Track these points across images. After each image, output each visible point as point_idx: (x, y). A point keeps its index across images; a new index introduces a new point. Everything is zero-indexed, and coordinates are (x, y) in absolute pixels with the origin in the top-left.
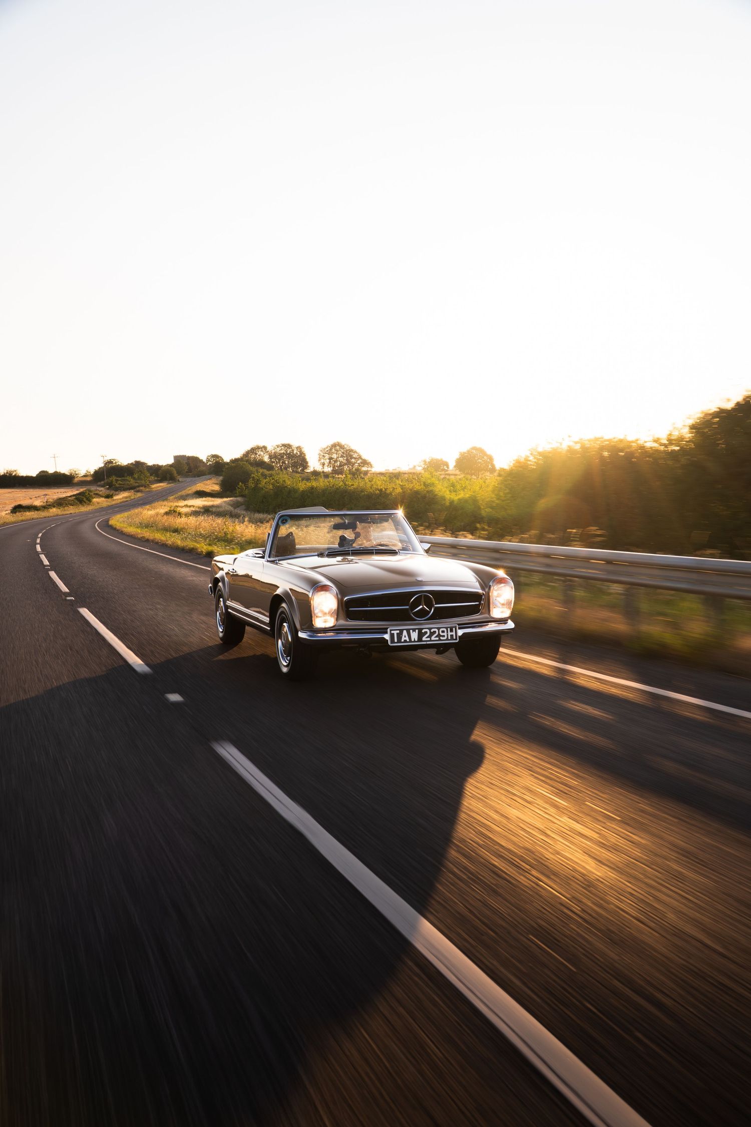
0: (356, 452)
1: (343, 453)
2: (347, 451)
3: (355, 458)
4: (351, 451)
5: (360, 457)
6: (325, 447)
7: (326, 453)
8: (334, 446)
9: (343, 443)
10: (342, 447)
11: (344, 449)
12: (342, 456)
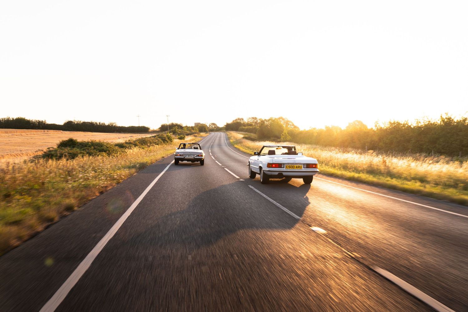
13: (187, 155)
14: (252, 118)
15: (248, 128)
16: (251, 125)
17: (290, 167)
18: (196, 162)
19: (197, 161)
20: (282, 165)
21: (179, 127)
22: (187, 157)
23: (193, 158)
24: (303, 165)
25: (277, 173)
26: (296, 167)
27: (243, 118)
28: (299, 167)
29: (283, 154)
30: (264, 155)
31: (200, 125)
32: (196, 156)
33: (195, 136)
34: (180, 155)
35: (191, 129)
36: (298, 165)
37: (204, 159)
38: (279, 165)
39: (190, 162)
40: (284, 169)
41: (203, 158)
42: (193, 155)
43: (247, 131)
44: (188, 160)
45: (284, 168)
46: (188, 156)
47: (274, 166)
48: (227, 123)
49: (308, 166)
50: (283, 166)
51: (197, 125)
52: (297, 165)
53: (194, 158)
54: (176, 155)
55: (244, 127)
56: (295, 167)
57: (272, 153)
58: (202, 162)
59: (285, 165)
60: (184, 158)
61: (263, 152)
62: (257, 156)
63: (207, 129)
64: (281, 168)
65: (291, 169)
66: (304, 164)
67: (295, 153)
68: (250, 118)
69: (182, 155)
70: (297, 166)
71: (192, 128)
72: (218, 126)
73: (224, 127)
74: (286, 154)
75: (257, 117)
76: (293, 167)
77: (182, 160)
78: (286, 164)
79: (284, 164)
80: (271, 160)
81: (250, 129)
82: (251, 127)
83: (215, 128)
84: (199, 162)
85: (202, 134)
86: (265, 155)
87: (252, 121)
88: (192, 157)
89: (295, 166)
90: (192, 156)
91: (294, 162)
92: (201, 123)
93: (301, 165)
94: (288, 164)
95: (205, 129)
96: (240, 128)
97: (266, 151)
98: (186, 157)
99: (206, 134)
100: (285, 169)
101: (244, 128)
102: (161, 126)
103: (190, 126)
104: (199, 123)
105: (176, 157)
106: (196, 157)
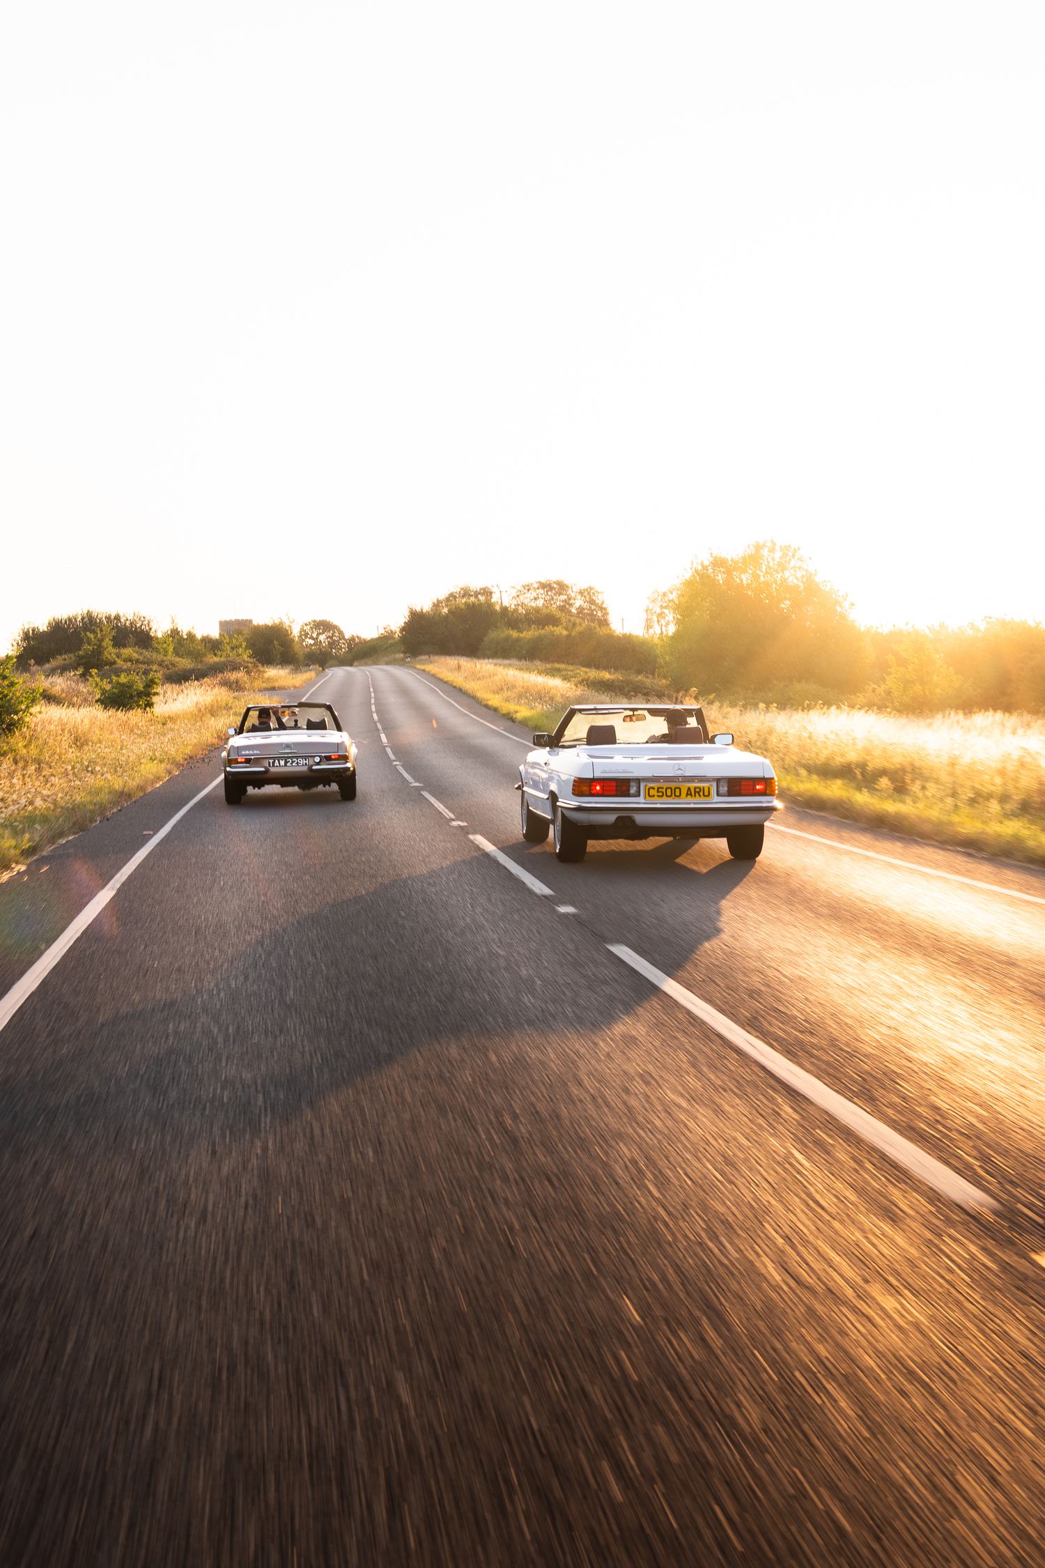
13: (279, 759)
17: (662, 793)
18: (320, 788)
19: (327, 782)
20: (635, 783)
22: (280, 767)
23: (305, 768)
24: (714, 784)
25: (611, 817)
26: (689, 793)
28: (698, 792)
30: (573, 745)
32: (317, 760)
34: (248, 761)
36: (694, 785)
37: (354, 772)
38: (620, 785)
39: (295, 789)
40: (640, 802)
41: (349, 769)
42: (305, 758)
44: (284, 780)
45: (639, 795)
46: (282, 763)
47: (598, 788)
49: (737, 786)
50: (634, 790)
52: (692, 785)
53: (311, 769)
54: (230, 762)
56: (684, 793)
57: (602, 736)
58: (347, 785)
59: (643, 784)
60: (267, 771)
62: (548, 748)
64: (629, 795)
65: (665, 799)
66: (718, 780)
69: (257, 761)
70: (689, 789)
74: (662, 738)
76: (675, 793)
77: (260, 780)
78: (650, 779)
79: (640, 780)
84: (336, 786)
86: (576, 746)
88: (299, 766)
89: (685, 786)
90: (302, 761)
91: (679, 773)
93: (705, 785)
94: (659, 779)
97: (579, 728)
98: (272, 769)
100: (641, 799)
105: (228, 769)
106: (318, 764)
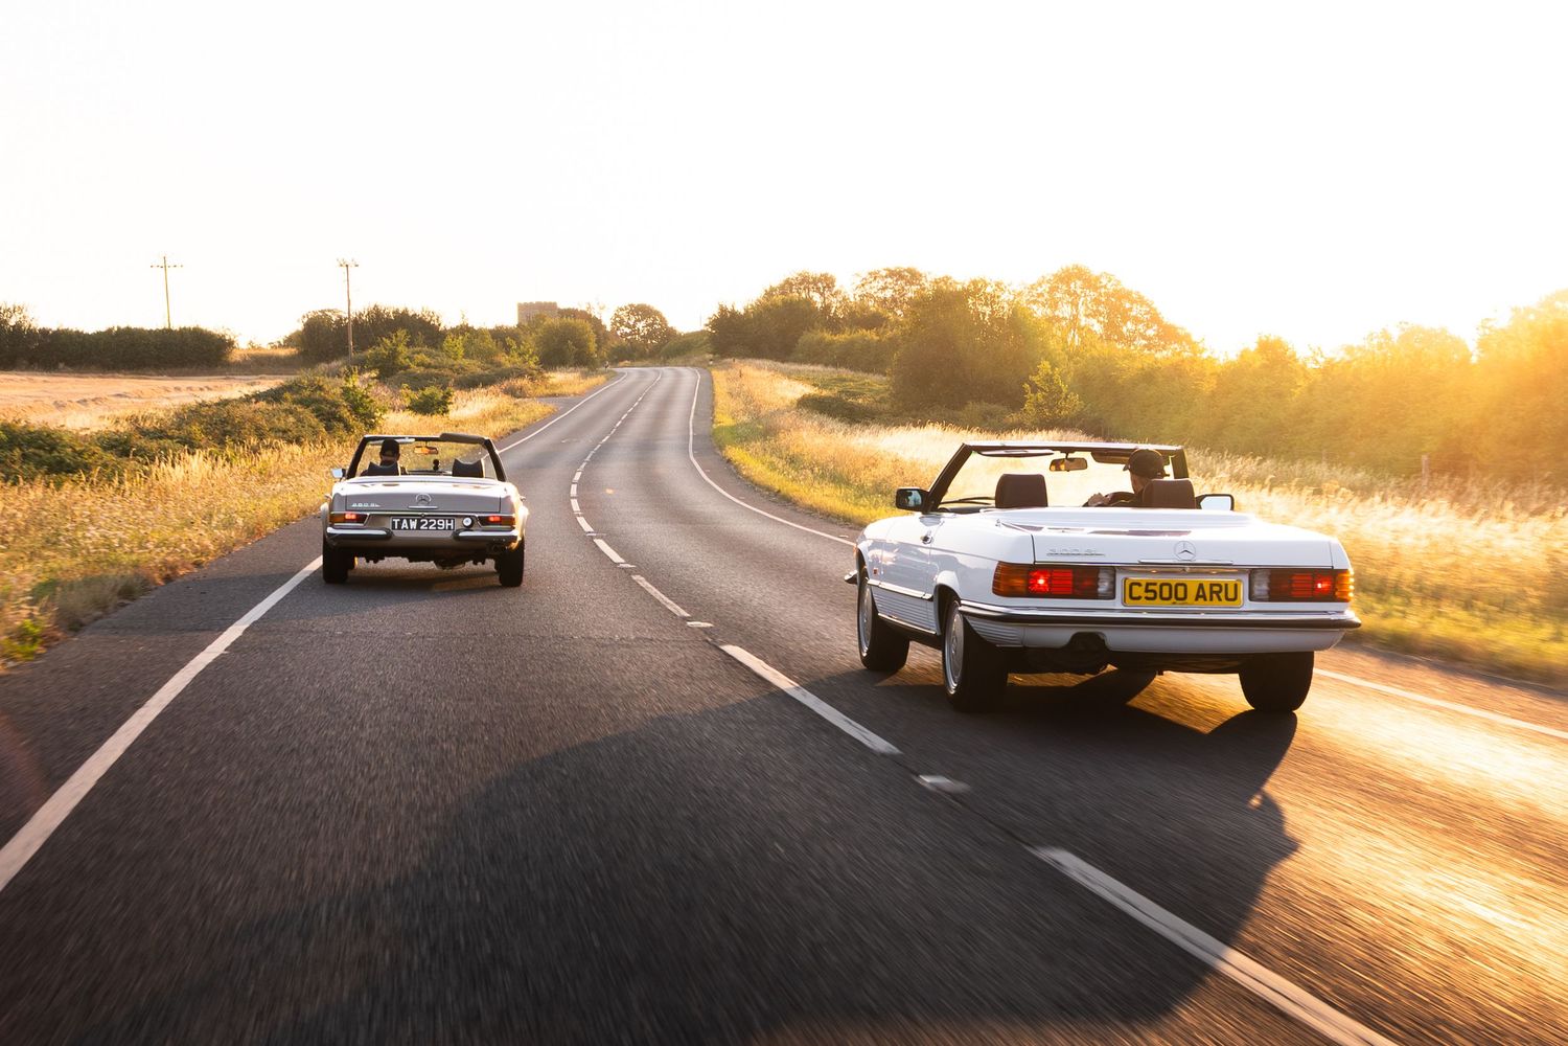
0: (1141, 301)
1: (1097, 301)
2: (1108, 295)
3: (1137, 320)
4: (1127, 295)
5: (1155, 318)
6: (1034, 281)
7: (1035, 302)
8: (1066, 277)
9: (1095, 270)
10: (1091, 282)
11: (1096, 289)
12: (1095, 314)
13: (409, 518)
14: (892, 274)
15: (852, 342)
16: (874, 321)
17: (1153, 593)
18: (469, 566)
19: (479, 557)
20: (1102, 575)
21: (420, 338)
22: (409, 531)
23: (448, 535)
24: (1245, 579)
25: (1063, 636)
26: (1200, 595)
27: (831, 272)
28: (1217, 591)
29: (1098, 501)
30: (969, 507)
31: (553, 321)
32: (468, 521)
33: (512, 392)
34: (360, 519)
35: (490, 344)
36: (1212, 578)
37: (522, 543)
38: (1079, 579)
39: (430, 566)
40: (1114, 608)
41: (514, 538)
42: (449, 518)
43: (845, 357)
44: (415, 551)
45: (1113, 597)
46: (413, 524)
47: (1041, 582)
48: (723, 310)
49: (1285, 582)
50: (1103, 588)
51: (534, 315)
52: (1207, 580)
53: (456, 537)
54: (333, 519)
55: (828, 336)
56: (1192, 592)
57: (1021, 493)
58: (509, 564)
59: (1120, 577)
60: (389, 536)
61: (957, 490)
62: (919, 514)
63: (593, 346)
64: (1095, 596)
65: (1158, 604)
66: (1252, 572)
67: (1184, 498)
68: (875, 275)
69: (376, 519)
70: (1201, 586)
71: (499, 335)
72: (669, 325)
73: (702, 332)
74: (1117, 500)
75: (920, 269)
76: (1176, 594)
77: (377, 548)
78: (1126, 568)
79: (1113, 570)
80: (1020, 540)
81: (867, 346)
82: (871, 335)
83: (650, 335)
84: (490, 564)
85: (557, 377)
86: (976, 511)
87: (889, 294)
88: (439, 531)
89: (1193, 582)
90: (444, 524)
91: (1185, 558)
92: (563, 305)
93: (1231, 580)
94: (1144, 568)
95: (581, 345)
96: (808, 337)
97: (980, 477)
98: (397, 534)
99: (585, 375)
100: (1117, 604)
101: (831, 343)
102: (300, 327)
103: (491, 326)
104: (552, 306)
105: (330, 530)
106: (468, 528)
